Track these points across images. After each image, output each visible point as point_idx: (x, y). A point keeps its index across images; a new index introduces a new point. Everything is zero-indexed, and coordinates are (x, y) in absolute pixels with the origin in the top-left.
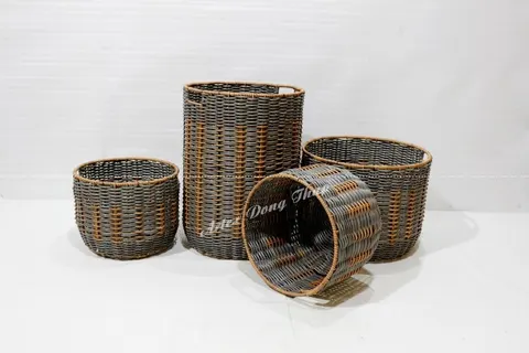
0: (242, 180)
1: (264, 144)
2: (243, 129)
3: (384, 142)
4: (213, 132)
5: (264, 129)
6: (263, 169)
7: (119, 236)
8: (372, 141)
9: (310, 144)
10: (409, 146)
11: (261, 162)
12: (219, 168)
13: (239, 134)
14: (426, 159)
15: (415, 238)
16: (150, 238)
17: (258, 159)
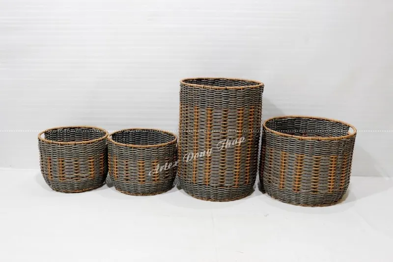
3: (318, 119)
7: (63, 177)
8: (309, 119)
9: (267, 123)
10: (337, 123)
14: (351, 132)
15: (345, 188)
16: (84, 179)
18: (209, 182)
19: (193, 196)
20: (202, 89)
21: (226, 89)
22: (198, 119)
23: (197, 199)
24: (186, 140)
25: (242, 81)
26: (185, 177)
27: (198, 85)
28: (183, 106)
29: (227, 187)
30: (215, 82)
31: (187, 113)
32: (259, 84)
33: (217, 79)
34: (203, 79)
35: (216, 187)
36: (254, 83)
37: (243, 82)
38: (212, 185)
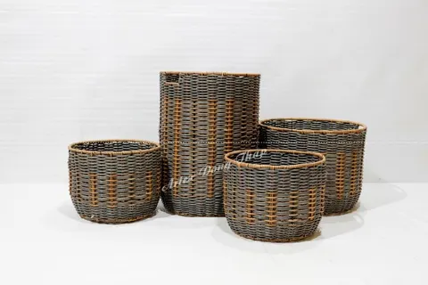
0: (214, 145)
1: (232, 114)
2: (215, 102)
4: (188, 106)
5: (232, 102)
6: (231, 136)
7: (114, 201)
11: (229, 130)
12: (194, 136)
13: (211, 106)
15: (357, 195)
16: (140, 202)
17: (227, 127)
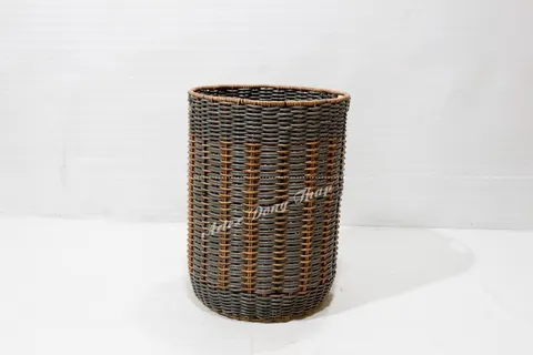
18: (253, 286)
19: (220, 312)
20: (238, 106)
21: (285, 106)
22: (228, 166)
23: (230, 320)
24: (206, 207)
25: (303, 90)
26: (204, 278)
27: (228, 98)
28: (197, 140)
29: (287, 294)
30: (253, 92)
31: (206, 155)
32: (336, 95)
33: (255, 88)
34: (230, 88)
35: (268, 295)
36: (326, 93)
37: (305, 93)
38: (258, 291)
